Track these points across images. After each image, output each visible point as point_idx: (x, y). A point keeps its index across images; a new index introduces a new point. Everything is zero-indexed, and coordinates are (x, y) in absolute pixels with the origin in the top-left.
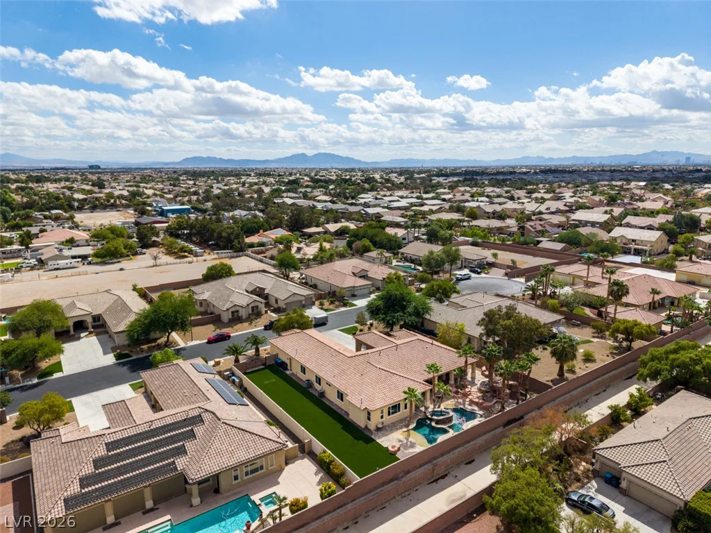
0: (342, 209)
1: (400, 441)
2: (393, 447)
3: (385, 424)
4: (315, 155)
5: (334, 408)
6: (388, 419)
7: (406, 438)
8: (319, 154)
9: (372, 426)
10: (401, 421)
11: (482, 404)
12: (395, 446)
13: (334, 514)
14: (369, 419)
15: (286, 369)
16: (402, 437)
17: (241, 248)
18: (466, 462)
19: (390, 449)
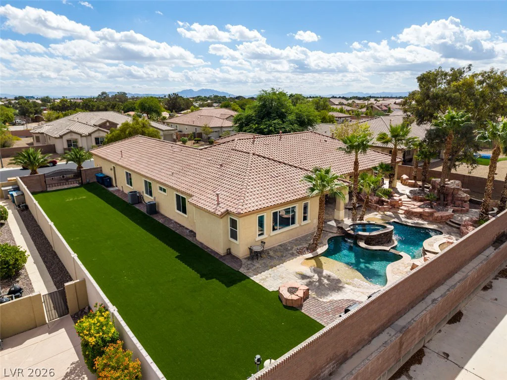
1: (304, 277)
2: (292, 290)
3: (267, 246)
5: (171, 226)
6: (274, 237)
7: (315, 271)
8: (203, 89)
9: (241, 249)
10: (298, 241)
11: (431, 214)
12: (297, 289)
14: (234, 235)
15: (111, 186)
16: (307, 270)
18: (449, 318)
19: (286, 295)
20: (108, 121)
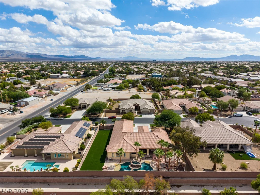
0: (221, 79)
4: (241, 56)
8: (244, 55)
13: (65, 178)
17: (158, 90)
19: (104, 167)
20: (136, 104)
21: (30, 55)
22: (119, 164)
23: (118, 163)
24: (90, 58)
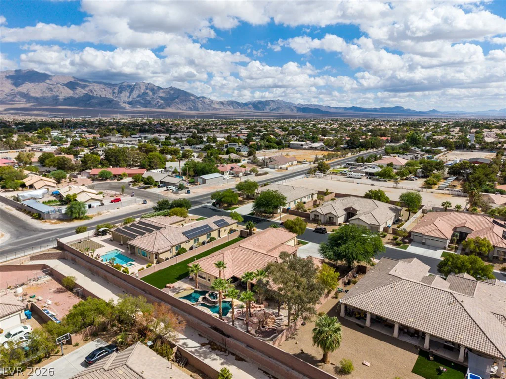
20: (351, 209)
21: (303, 108)
22: (193, 289)
23: (193, 287)
24: (414, 112)
